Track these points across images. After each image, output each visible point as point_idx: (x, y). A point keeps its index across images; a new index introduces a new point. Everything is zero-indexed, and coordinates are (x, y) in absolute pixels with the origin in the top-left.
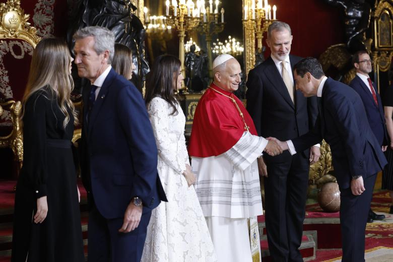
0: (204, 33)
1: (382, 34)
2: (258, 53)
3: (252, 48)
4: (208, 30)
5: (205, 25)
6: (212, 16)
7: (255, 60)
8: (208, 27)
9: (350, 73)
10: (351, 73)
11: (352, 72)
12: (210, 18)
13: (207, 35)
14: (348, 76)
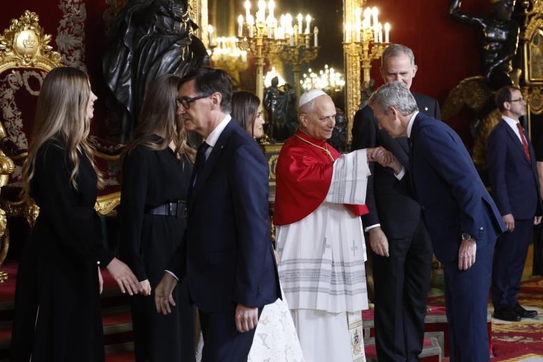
0: (291, 61)
1: (535, 63)
2: (365, 89)
3: (356, 81)
4: (296, 57)
5: (292, 50)
6: (302, 38)
7: (359, 98)
8: (296, 52)
9: (490, 116)
10: (493, 117)
11: (494, 114)
12: (299, 40)
13: (295, 64)
14: (488, 120)
